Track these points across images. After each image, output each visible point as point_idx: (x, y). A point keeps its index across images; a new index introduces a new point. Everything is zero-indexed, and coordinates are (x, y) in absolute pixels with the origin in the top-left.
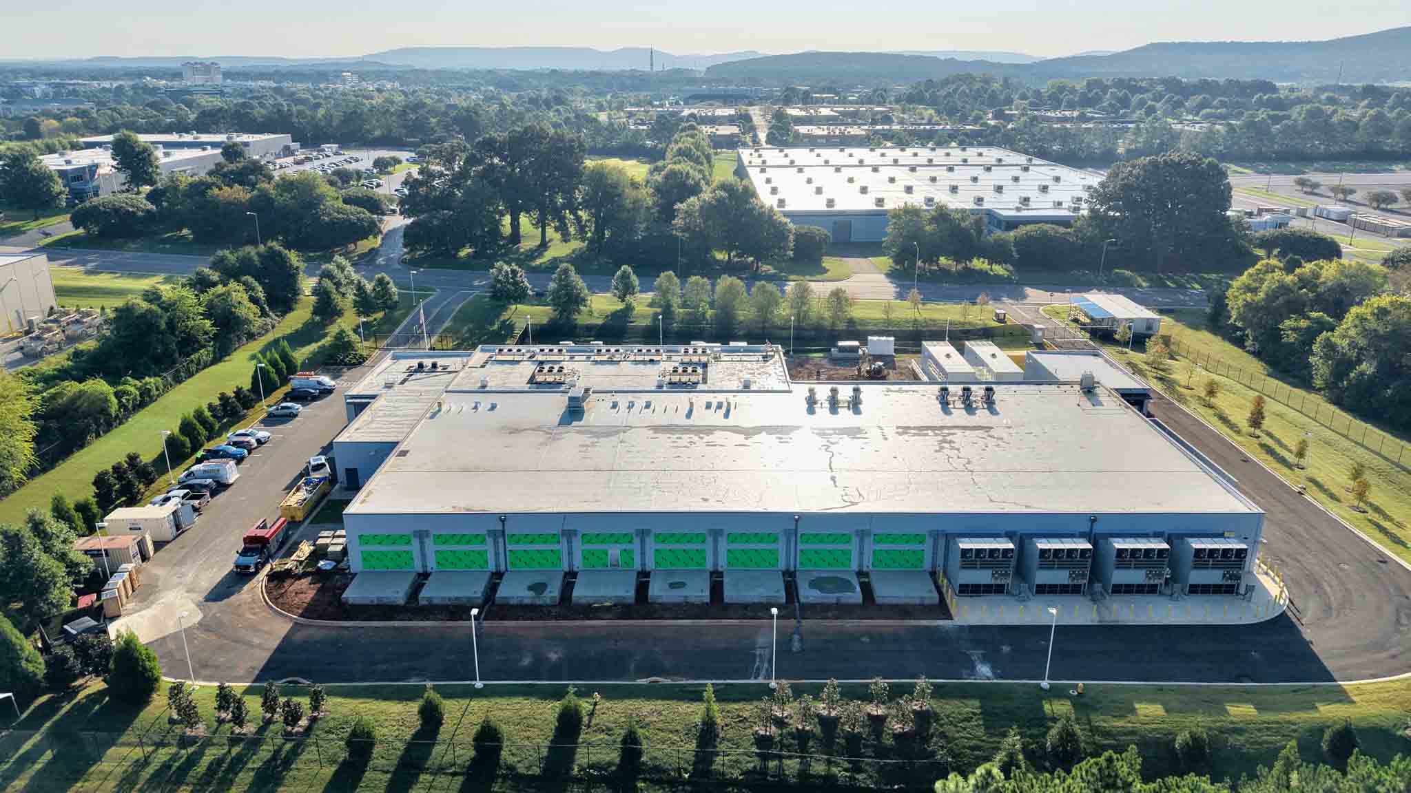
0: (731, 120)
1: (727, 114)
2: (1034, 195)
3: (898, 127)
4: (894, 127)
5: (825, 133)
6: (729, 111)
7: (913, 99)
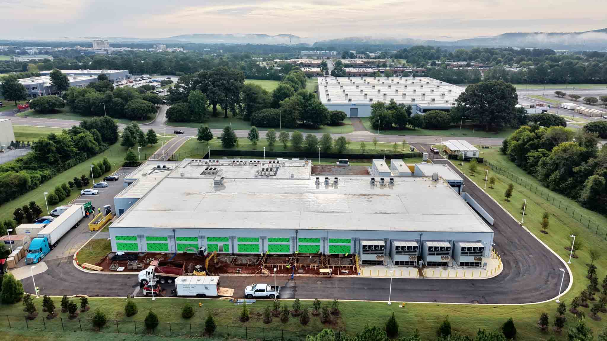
0: (318, 65)
1: (316, 63)
2: (438, 98)
3: (389, 69)
4: (387, 69)
5: (357, 71)
6: (319, 61)
7: (398, 57)
